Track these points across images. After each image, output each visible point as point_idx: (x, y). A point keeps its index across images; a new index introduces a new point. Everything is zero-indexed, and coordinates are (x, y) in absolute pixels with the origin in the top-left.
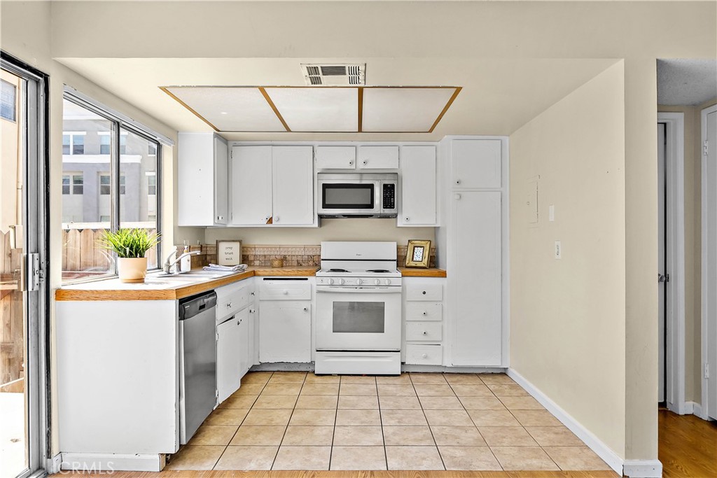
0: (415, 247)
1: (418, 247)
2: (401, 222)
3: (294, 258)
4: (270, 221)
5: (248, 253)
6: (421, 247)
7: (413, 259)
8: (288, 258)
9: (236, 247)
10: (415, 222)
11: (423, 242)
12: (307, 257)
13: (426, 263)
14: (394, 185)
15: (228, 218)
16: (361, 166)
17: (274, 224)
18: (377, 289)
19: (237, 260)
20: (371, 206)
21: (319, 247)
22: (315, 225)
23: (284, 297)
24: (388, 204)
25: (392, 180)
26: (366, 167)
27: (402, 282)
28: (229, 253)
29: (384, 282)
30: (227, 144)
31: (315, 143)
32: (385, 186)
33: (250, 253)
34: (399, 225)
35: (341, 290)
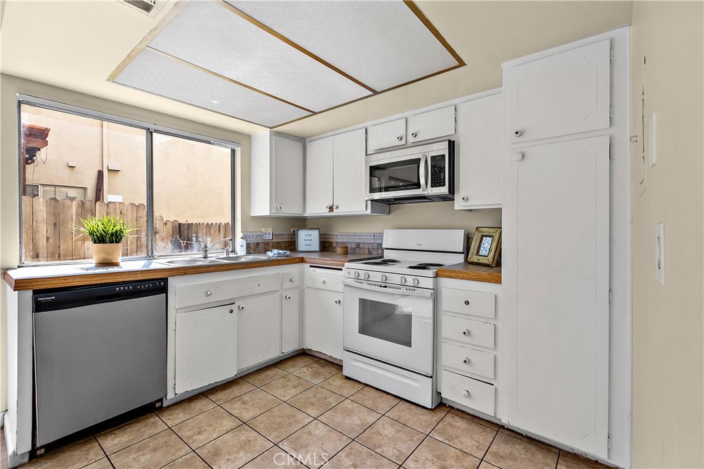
0: (483, 236)
1: (486, 236)
2: (459, 204)
3: (366, 246)
4: (331, 209)
5: (332, 240)
6: (490, 236)
7: (478, 252)
8: (361, 246)
9: (315, 235)
10: (474, 203)
11: (492, 230)
12: (376, 245)
13: (491, 260)
14: (444, 156)
15: (304, 210)
16: (411, 139)
17: (336, 212)
18: (403, 290)
19: (316, 247)
20: (418, 185)
21: (381, 235)
22: (369, 212)
23: (322, 286)
24: (437, 181)
25: (442, 149)
26: (417, 139)
27: (436, 284)
28: (308, 240)
29: (410, 282)
30: (302, 141)
31: (368, 124)
32: (432, 157)
33: (334, 240)
34: (456, 208)
35: (365, 286)
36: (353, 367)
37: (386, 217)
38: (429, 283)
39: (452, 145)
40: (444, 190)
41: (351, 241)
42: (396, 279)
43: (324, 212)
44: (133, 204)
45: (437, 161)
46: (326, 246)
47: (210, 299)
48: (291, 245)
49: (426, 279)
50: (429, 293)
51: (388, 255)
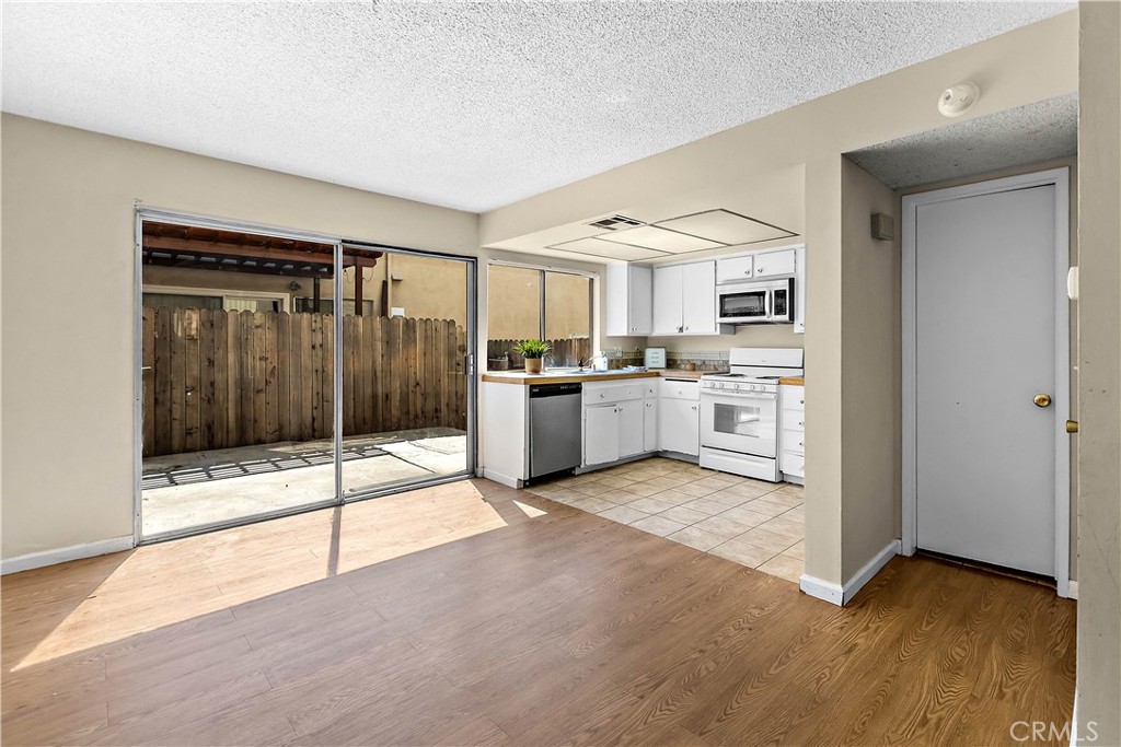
2: (798, 328)
3: (712, 363)
4: (681, 330)
8: (707, 363)
9: (661, 353)
12: (722, 362)
14: (785, 291)
15: (652, 329)
16: (757, 274)
17: (685, 333)
18: (752, 395)
19: (662, 363)
20: (763, 313)
21: (728, 353)
22: (718, 332)
23: (678, 396)
24: (780, 310)
25: (784, 285)
26: (762, 274)
27: (778, 389)
28: (655, 358)
29: (758, 388)
30: (651, 268)
31: (717, 257)
32: (776, 292)
33: (678, 357)
34: (796, 331)
35: (720, 392)
36: (708, 458)
37: (732, 336)
38: (773, 389)
39: (792, 281)
40: (786, 317)
41: (696, 359)
42: (747, 387)
43: (674, 332)
44: (445, 320)
45: (780, 294)
46: (671, 363)
47: (604, 400)
48: (639, 361)
49: (771, 387)
50: (772, 396)
51: (733, 370)
